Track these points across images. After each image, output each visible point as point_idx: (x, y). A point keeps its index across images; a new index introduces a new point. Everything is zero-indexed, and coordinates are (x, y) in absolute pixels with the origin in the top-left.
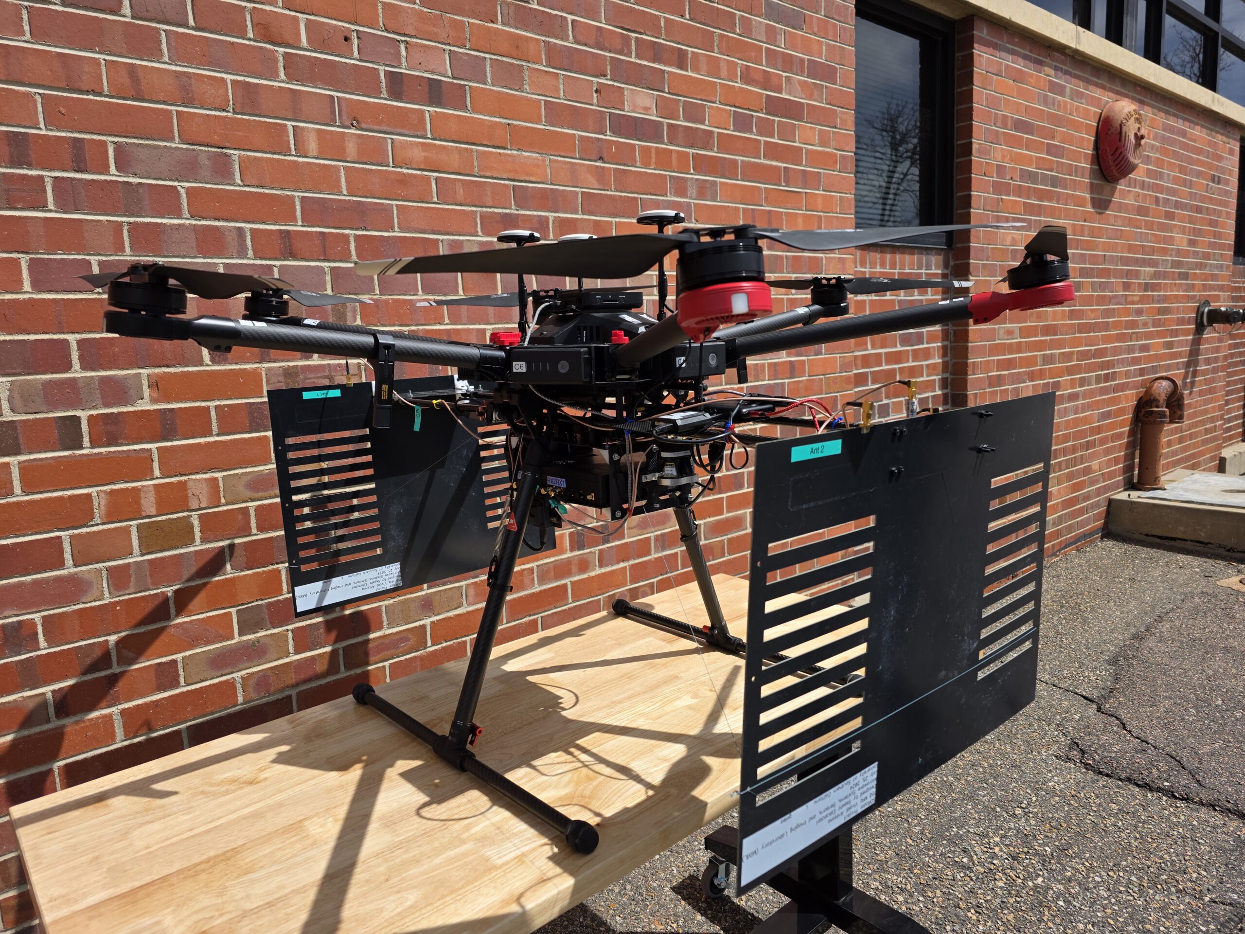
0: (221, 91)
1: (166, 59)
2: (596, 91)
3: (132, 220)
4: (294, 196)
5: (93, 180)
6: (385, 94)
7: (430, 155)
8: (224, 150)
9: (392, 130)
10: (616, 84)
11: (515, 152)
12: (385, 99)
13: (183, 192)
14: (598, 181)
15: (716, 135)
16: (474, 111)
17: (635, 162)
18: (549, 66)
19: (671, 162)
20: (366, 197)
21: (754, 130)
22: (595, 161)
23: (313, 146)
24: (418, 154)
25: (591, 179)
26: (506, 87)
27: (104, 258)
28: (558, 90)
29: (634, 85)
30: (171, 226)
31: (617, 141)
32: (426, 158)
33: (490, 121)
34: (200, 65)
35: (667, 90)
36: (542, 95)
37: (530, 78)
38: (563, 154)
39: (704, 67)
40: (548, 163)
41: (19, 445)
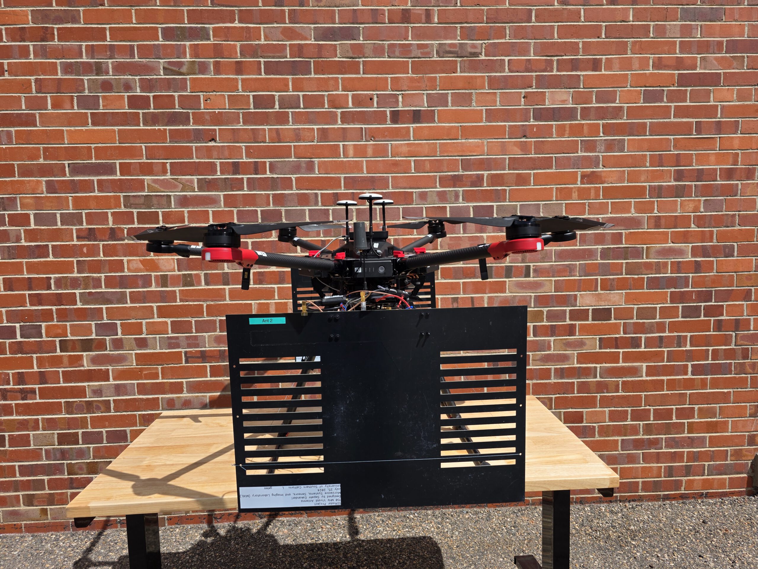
0: (312, 134)
1: (291, 124)
2: (524, 97)
3: (274, 192)
4: (341, 177)
5: (260, 178)
6: (389, 121)
7: (411, 149)
8: (312, 159)
9: (392, 139)
10: (539, 90)
11: (464, 141)
12: (389, 124)
13: (294, 179)
14: (522, 150)
15: (625, 108)
16: (439, 122)
17: (552, 135)
18: (490, 88)
19: (583, 131)
20: (376, 174)
21: (665, 100)
22: (520, 138)
23: (351, 152)
24: (405, 149)
25: (516, 149)
26: (460, 106)
27: (263, 209)
28: (496, 101)
29: (554, 88)
30: (288, 194)
31: (538, 124)
32: (409, 151)
33: (448, 126)
34: (305, 123)
35: (582, 87)
36: (484, 106)
37: (476, 99)
38: (496, 137)
39: (616, 65)
40: (485, 143)
41: (229, 282)
